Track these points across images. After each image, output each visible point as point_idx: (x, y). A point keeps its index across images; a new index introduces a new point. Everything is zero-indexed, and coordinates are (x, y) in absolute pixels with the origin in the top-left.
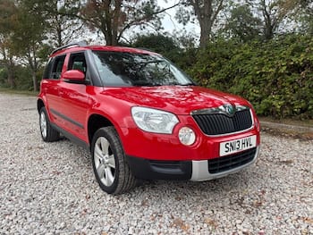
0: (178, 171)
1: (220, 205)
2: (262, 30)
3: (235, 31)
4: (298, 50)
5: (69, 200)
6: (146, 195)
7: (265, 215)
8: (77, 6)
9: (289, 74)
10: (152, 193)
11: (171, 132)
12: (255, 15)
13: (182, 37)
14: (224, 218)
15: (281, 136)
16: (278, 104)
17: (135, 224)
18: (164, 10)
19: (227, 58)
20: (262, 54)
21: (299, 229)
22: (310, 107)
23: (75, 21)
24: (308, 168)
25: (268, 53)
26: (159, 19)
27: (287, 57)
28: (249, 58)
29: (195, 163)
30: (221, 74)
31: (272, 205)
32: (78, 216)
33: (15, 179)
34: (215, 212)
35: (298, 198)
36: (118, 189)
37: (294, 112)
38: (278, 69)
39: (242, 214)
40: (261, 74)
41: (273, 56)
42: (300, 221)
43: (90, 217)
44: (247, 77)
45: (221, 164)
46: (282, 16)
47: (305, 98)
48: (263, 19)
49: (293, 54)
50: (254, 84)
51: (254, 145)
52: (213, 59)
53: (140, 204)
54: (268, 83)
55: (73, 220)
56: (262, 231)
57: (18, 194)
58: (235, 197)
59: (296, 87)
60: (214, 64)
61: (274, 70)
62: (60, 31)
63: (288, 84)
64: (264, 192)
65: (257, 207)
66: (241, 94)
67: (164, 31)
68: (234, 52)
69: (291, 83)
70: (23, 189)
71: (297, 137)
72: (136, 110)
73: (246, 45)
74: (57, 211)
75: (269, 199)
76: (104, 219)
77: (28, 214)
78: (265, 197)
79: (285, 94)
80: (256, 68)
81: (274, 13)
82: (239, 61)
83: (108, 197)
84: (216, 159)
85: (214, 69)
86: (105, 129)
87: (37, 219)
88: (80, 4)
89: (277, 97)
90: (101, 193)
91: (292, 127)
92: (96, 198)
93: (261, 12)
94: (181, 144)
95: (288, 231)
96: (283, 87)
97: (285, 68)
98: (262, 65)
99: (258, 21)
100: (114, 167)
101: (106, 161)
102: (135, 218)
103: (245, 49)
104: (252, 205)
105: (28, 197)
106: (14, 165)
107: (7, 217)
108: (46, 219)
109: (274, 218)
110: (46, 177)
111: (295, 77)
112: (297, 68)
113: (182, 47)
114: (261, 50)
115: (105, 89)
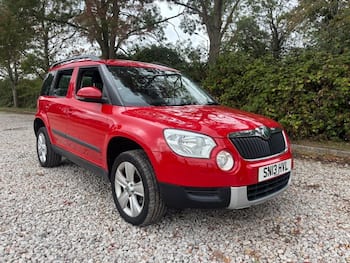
0: (216, 198)
1: (257, 234)
2: (269, 44)
3: (240, 44)
4: (314, 68)
5: (90, 234)
6: (175, 225)
7: (306, 244)
8: (67, 11)
9: (306, 93)
10: (182, 223)
11: (208, 157)
12: (262, 28)
13: (187, 49)
14: (265, 248)
15: (302, 159)
16: (296, 125)
17: (172, 258)
18: (166, 20)
19: (240, 74)
20: (276, 71)
21: (343, 257)
22: (329, 128)
23: (65, 29)
24: (337, 192)
25: (284, 70)
26: (161, 29)
27: (304, 74)
28: (263, 75)
29: (234, 190)
30: (233, 91)
31: (310, 232)
32: (106, 251)
33: (21, 211)
34: (254, 242)
35: (335, 224)
36: (147, 220)
37: (311, 133)
38: (294, 87)
39: (282, 243)
40: (277, 92)
41: (288, 73)
42: (343, 249)
43: (120, 252)
44: (262, 95)
45: (259, 190)
46: (290, 30)
47: (322, 118)
48: (270, 32)
49: (309, 72)
50: (269, 102)
51: (289, 169)
52: (225, 75)
53: (171, 235)
54: (283, 102)
55: (101, 256)
56: (307, 261)
57: (28, 229)
58: (270, 225)
59: (313, 106)
60: (225, 81)
61: (291, 88)
62: (46, 39)
63: (304, 103)
64: (299, 219)
65: (295, 235)
66: (256, 112)
67: (167, 42)
68: (247, 68)
69: (308, 102)
70: (32, 222)
71: (318, 159)
72: (168, 132)
73: (259, 61)
74: (80, 247)
75: (306, 226)
76: (136, 253)
77: (47, 252)
78: (301, 224)
79: (302, 113)
80: (271, 85)
81: (282, 26)
82: (253, 78)
83: (135, 229)
84: (254, 185)
85: (226, 86)
86: (131, 153)
87: (59, 256)
88: (71, 10)
89: (293, 116)
90: (125, 224)
91: (311, 148)
92: (121, 231)
93: (268, 25)
94: (219, 169)
95: (334, 260)
96: (300, 106)
97: (302, 86)
98: (277, 82)
99: (265, 35)
100: (142, 195)
101: (131, 189)
102: (170, 252)
103: (259, 65)
104: (290, 233)
105: (42, 232)
106: (15, 194)
107: (23, 256)
108: (71, 256)
109: (315, 246)
110: (57, 208)
111: (312, 95)
112: (314, 87)
113: (188, 61)
114: (276, 67)
115: (128, 109)
